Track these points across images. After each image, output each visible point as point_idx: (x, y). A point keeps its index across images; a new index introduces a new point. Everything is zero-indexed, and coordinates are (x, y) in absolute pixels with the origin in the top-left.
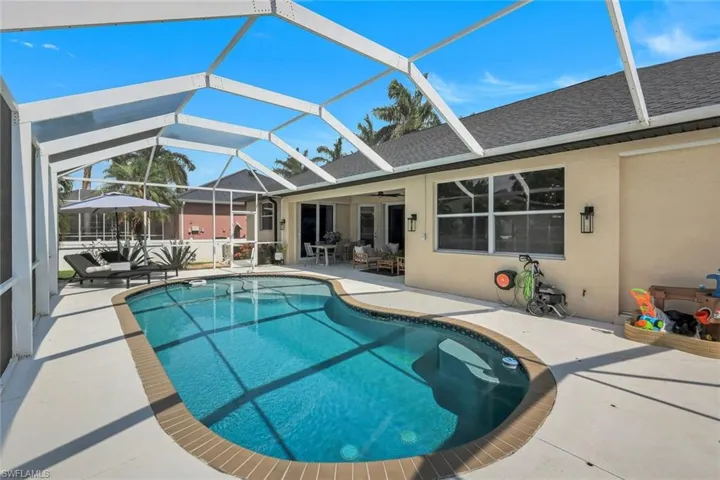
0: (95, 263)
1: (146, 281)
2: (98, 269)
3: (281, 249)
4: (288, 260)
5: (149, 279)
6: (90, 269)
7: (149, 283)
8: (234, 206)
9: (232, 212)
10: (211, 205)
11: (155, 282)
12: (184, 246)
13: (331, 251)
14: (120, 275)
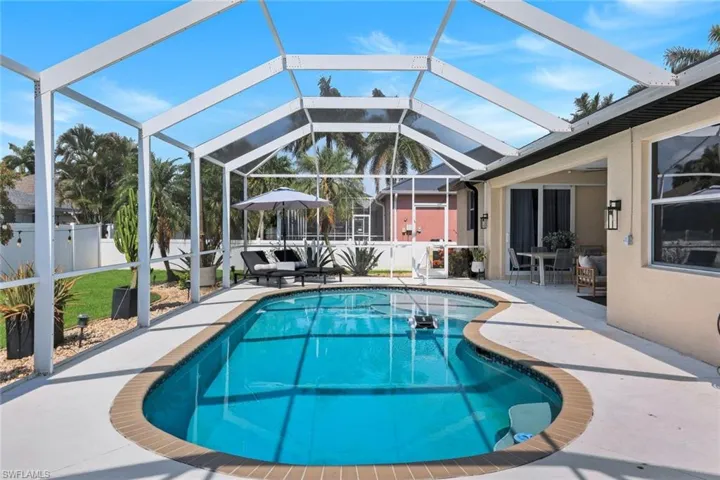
0: (266, 261)
1: (300, 284)
2: (264, 266)
3: (481, 257)
4: (490, 273)
5: (303, 282)
6: (257, 267)
7: (303, 285)
8: (416, 196)
9: (414, 204)
10: (411, 195)
11: (309, 285)
12: (369, 247)
13: (547, 262)
14: (273, 274)
